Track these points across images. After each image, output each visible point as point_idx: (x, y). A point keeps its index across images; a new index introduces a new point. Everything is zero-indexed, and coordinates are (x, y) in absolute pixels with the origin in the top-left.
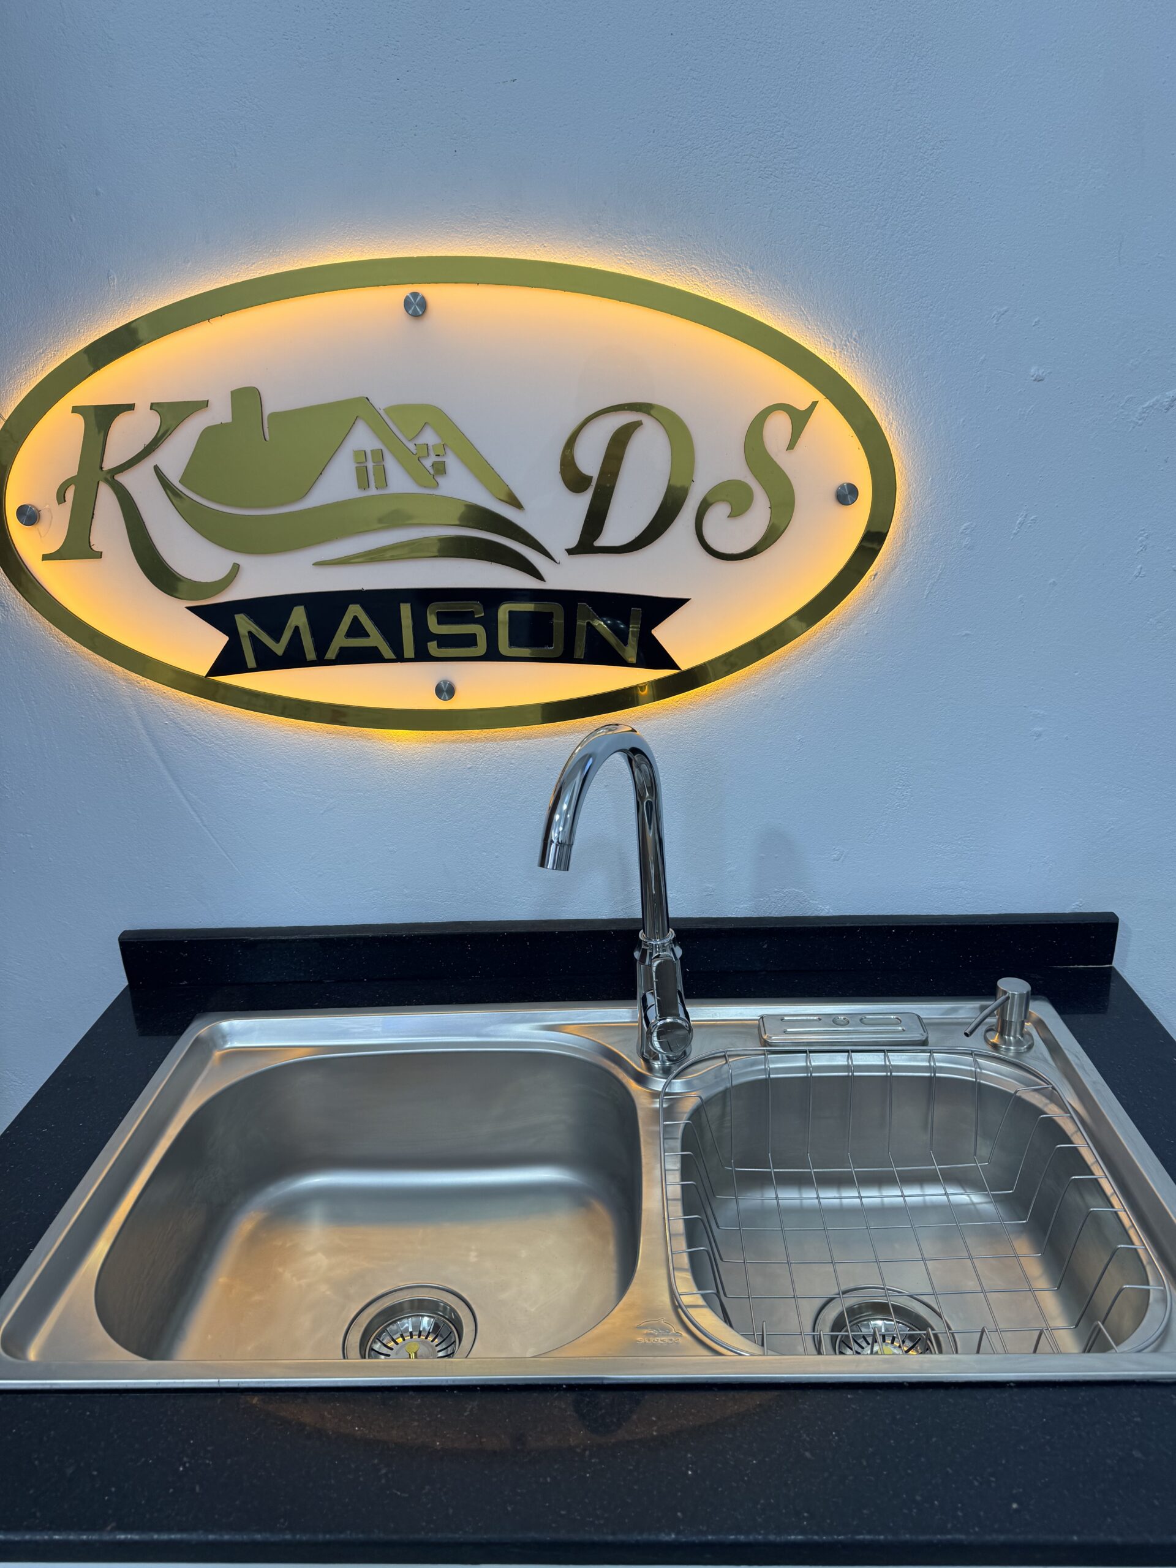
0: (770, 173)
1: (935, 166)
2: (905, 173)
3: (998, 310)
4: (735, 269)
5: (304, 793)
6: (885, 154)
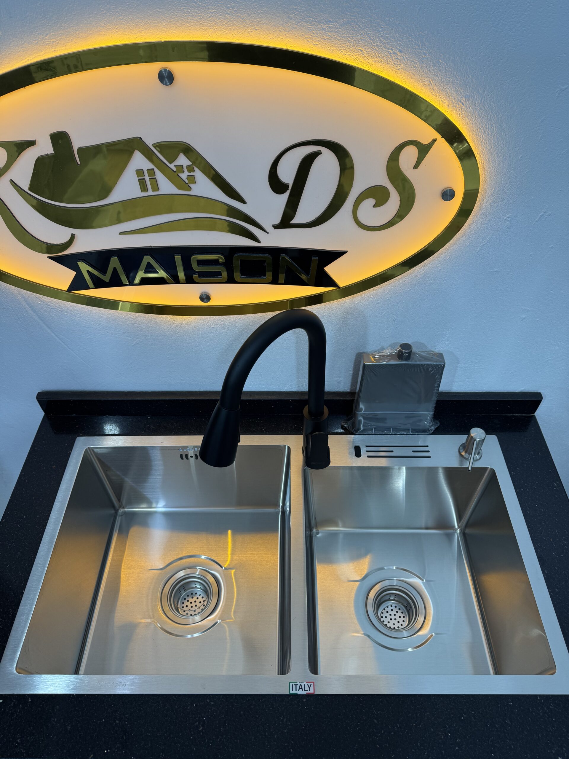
5: (122, 336)
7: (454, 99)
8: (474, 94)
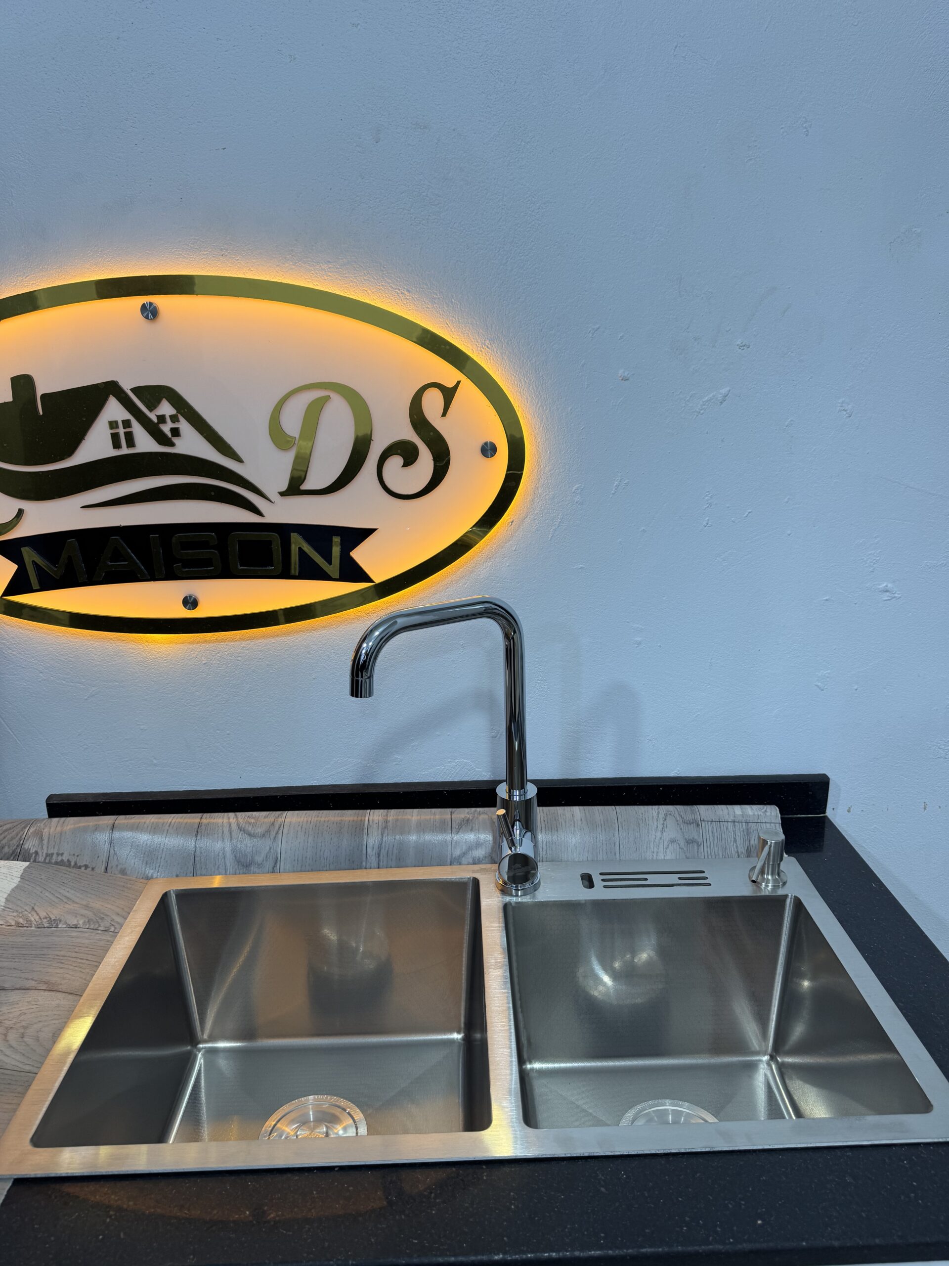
0: (418, 222)
1: (541, 221)
2: (519, 225)
3: (593, 327)
4: (395, 292)
5: (72, 682)
6: (503, 211)
7: (478, 342)
8: (498, 337)
